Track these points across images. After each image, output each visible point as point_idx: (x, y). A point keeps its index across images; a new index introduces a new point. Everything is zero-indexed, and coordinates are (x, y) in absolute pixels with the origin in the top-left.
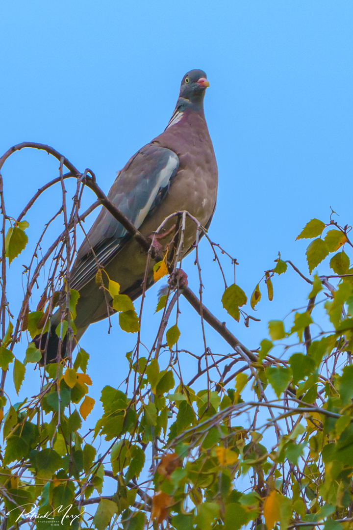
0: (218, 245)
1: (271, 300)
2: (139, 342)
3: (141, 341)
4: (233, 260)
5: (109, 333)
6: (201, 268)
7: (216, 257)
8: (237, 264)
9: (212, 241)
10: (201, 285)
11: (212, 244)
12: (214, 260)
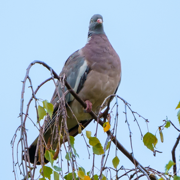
0: (136, 113)
1: (162, 142)
2: (93, 166)
3: (95, 165)
4: (146, 120)
5: (89, 159)
6: (129, 124)
7: (135, 119)
8: (148, 122)
9: (133, 111)
10: (130, 132)
11: (133, 112)
12: (134, 121)
